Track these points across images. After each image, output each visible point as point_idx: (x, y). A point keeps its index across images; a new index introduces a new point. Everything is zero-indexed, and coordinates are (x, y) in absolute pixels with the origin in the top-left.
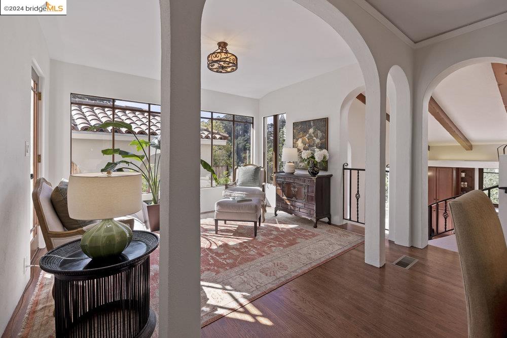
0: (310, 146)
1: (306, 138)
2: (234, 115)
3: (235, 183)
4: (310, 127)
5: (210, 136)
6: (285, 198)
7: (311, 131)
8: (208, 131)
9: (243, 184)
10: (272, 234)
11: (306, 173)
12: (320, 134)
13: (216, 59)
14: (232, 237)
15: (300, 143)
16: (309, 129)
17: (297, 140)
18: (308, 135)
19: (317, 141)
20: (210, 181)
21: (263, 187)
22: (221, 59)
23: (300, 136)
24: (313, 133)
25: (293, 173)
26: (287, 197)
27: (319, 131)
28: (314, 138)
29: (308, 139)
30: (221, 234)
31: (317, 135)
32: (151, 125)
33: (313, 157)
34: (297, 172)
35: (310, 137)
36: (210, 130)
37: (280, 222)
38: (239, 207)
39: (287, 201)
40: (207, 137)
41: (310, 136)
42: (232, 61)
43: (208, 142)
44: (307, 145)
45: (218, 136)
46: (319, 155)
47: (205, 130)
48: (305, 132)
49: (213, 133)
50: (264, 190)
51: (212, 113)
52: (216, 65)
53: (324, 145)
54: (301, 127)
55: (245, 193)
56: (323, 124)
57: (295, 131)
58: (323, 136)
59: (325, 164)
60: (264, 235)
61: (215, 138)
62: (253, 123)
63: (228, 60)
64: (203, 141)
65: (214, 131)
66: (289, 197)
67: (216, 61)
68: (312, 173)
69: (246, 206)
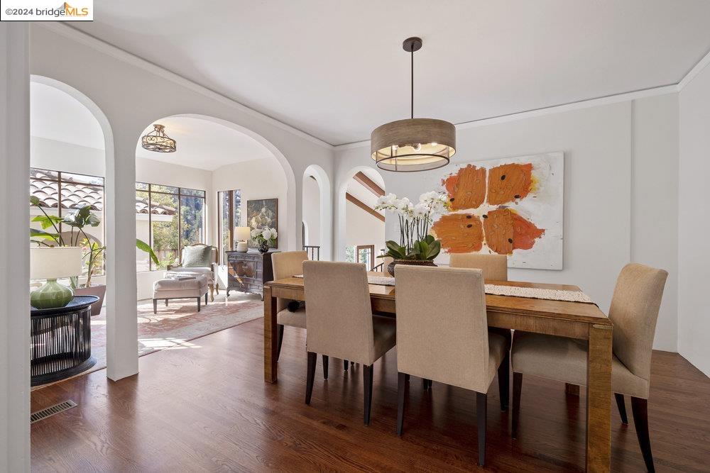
1: (259, 217)
2: (179, 188)
3: (181, 265)
4: (262, 206)
5: (148, 209)
6: (236, 276)
7: (263, 210)
8: (146, 204)
9: (190, 265)
11: (256, 251)
12: (271, 214)
13: (151, 142)
15: (254, 223)
16: (262, 208)
17: (251, 218)
18: (260, 214)
19: (269, 220)
20: (149, 265)
21: (212, 267)
22: (156, 143)
23: (253, 214)
24: (265, 212)
25: (245, 252)
26: (238, 275)
27: (270, 211)
28: (266, 217)
29: (261, 218)
30: (160, 314)
31: (269, 214)
32: (62, 199)
33: (261, 236)
34: (250, 251)
35: (263, 217)
36: (148, 202)
38: (180, 285)
39: (238, 279)
40: (144, 211)
41: (263, 215)
42: (169, 145)
43: (146, 217)
44: (259, 224)
45: (160, 210)
46: (267, 233)
47: (141, 202)
48: (259, 210)
49: (151, 206)
50: (213, 270)
51: (150, 185)
52: (152, 147)
53: (275, 225)
54: (254, 206)
56: (273, 204)
57: (249, 209)
58: (273, 215)
59: (275, 242)
61: (155, 212)
62: (205, 198)
63: (164, 144)
64: (139, 217)
65: (152, 203)
66: (241, 275)
67: (152, 144)
68: (262, 250)
69: (188, 283)
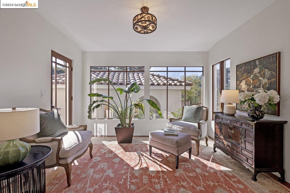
0: (255, 87)
1: (250, 79)
3: (182, 118)
4: (255, 67)
6: (222, 137)
7: (257, 70)
9: (186, 119)
10: (194, 171)
11: (246, 114)
12: (268, 73)
14: (158, 163)
15: (243, 85)
16: (254, 69)
17: (241, 81)
18: (252, 76)
19: (265, 81)
21: (199, 124)
22: (138, 20)
23: (244, 77)
24: (259, 73)
25: (233, 115)
26: (224, 137)
27: (266, 70)
28: (261, 78)
29: (253, 80)
30: (153, 158)
31: (264, 74)
34: (238, 114)
35: (255, 78)
37: (214, 161)
39: (224, 141)
41: (255, 76)
42: (147, 19)
44: (251, 87)
45: (184, 84)
51: (167, 67)
54: (245, 69)
55: (182, 127)
57: (238, 73)
58: (272, 74)
59: (276, 108)
60: (185, 170)
62: (203, 71)
63: (143, 19)
68: (252, 116)
